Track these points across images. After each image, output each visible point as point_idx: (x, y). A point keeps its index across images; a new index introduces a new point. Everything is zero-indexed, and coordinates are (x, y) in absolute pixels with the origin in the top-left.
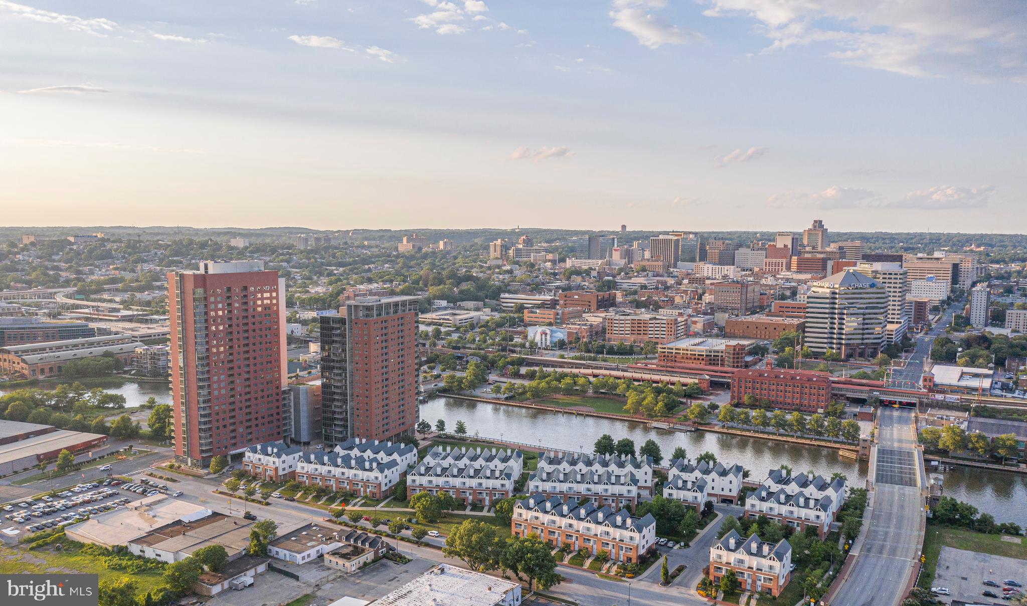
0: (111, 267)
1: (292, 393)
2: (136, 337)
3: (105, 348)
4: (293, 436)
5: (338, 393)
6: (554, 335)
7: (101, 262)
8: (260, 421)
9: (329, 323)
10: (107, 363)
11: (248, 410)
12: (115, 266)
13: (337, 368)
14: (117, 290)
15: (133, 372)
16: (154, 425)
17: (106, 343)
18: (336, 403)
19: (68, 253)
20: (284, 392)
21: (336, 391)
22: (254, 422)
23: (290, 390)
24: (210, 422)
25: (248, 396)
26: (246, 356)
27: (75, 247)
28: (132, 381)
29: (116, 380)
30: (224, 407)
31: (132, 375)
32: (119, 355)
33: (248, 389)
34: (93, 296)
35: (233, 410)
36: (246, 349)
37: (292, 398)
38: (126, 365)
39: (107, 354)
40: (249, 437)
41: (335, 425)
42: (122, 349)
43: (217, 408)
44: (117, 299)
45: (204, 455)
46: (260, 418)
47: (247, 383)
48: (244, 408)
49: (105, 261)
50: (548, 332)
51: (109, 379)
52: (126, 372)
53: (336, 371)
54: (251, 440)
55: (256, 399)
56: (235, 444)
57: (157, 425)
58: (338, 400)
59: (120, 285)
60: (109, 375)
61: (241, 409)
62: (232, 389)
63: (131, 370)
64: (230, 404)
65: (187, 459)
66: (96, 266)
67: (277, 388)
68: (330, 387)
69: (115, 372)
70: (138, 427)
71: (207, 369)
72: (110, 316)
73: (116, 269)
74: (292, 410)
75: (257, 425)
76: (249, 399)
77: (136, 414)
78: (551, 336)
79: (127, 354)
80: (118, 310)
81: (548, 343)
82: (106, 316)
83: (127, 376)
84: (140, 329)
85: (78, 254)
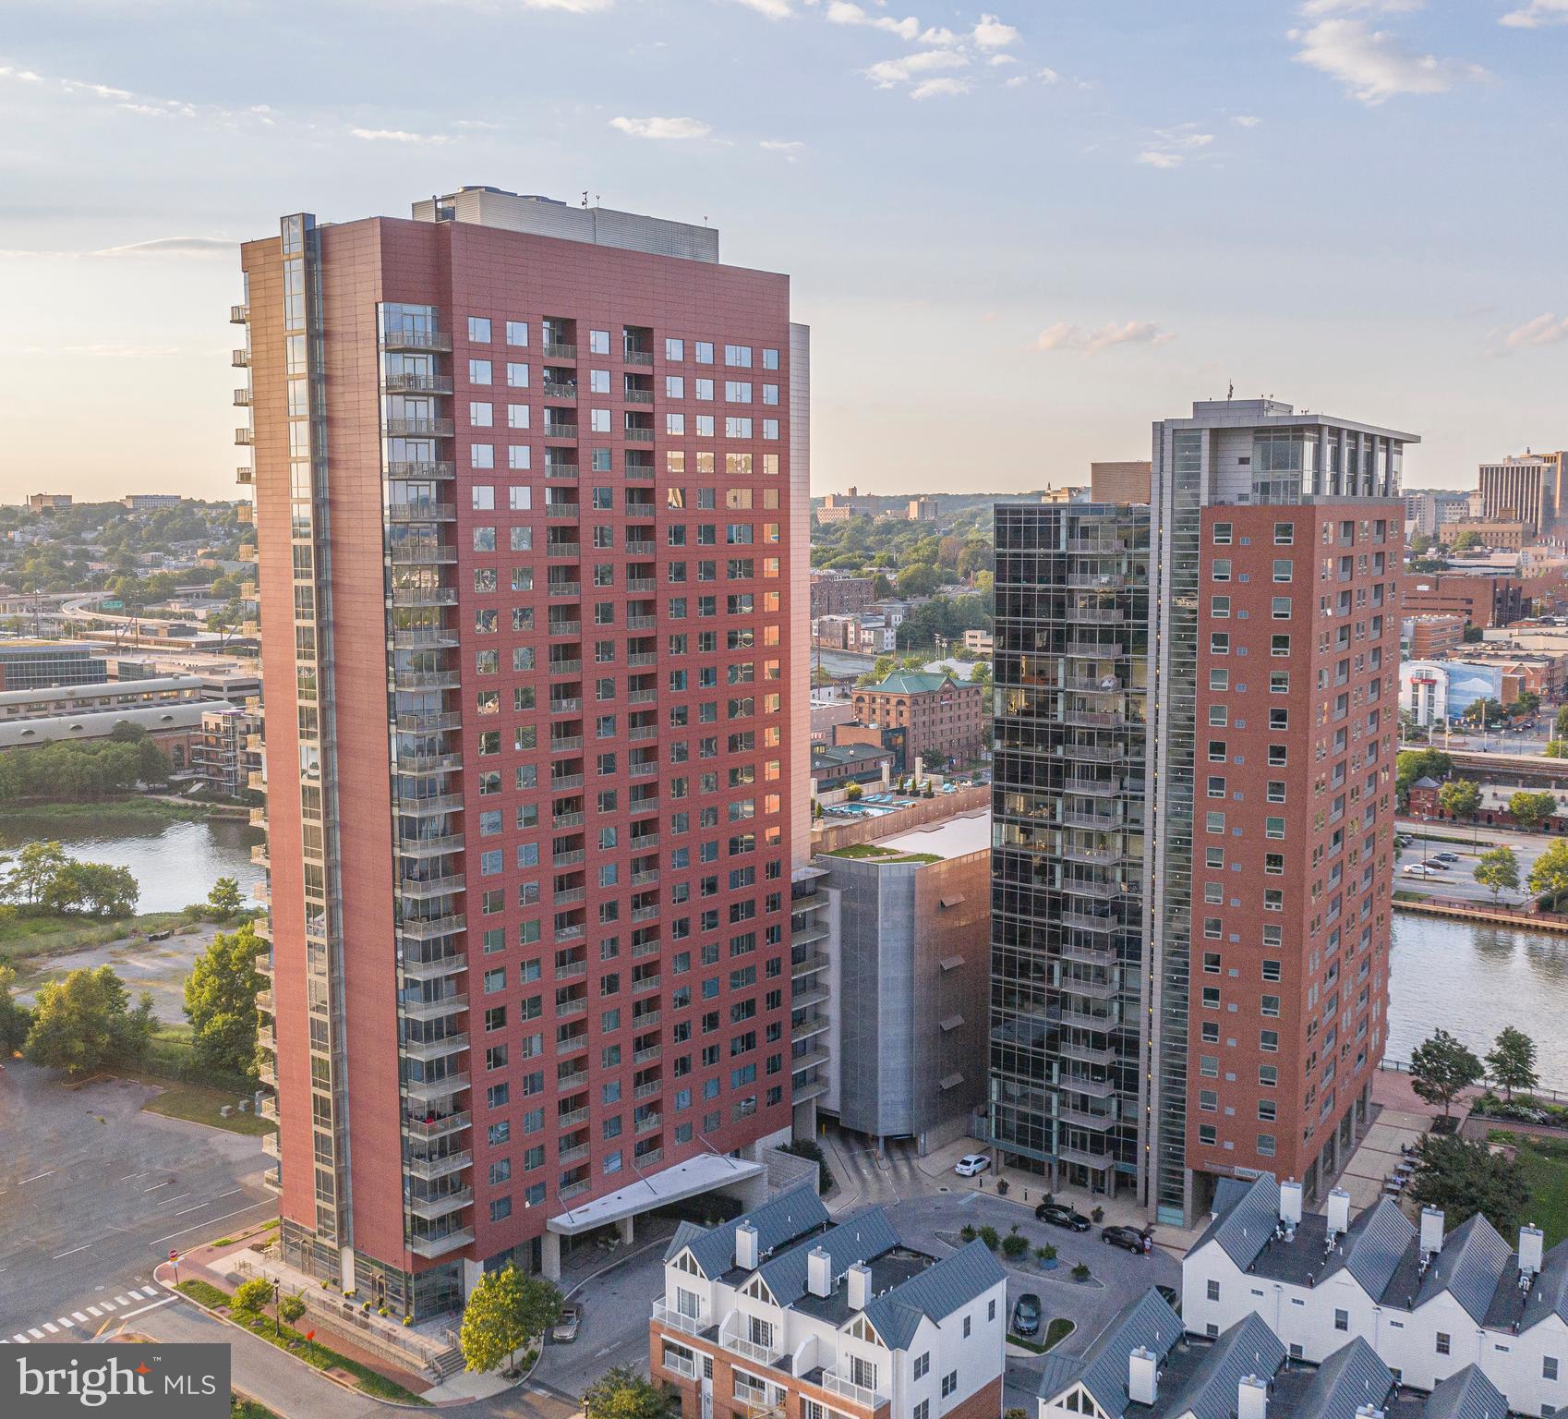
0: (200, 552)
1: (835, 895)
2: (220, 689)
3: (119, 715)
4: (833, 1103)
5: (1082, 905)
6: (1460, 685)
7: (183, 543)
8: (701, 1037)
9: (1049, 537)
10: (118, 757)
11: (644, 989)
12: (208, 550)
13: (1086, 772)
14: (206, 596)
15: (196, 787)
16: (206, 1016)
17: (128, 700)
18: (1073, 955)
19: (114, 526)
20: (800, 892)
21: (1077, 891)
22: (669, 1050)
23: (820, 880)
24: (458, 1064)
25: (644, 918)
26: (643, 701)
27: (131, 518)
28: (191, 816)
29: (140, 813)
30: (528, 977)
31: (192, 797)
32: (158, 736)
33: (644, 881)
34: (147, 609)
35: (575, 992)
36: (641, 664)
37: (833, 917)
38: (180, 766)
39: (124, 733)
40: (648, 1127)
41: (1064, 1064)
42: (169, 718)
43: (496, 983)
44: (201, 613)
45: (429, 1249)
46: (696, 1027)
47: (645, 845)
48: (626, 980)
49: (191, 542)
50: (1439, 676)
51: (117, 810)
52: (174, 788)
53: (1077, 789)
54: (654, 1142)
55: (683, 928)
56: (580, 1173)
57: (218, 1020)
58: (1083, 940)
59: (211, 587)
60: (123, 795)
61: (611, 984)
62: (571, 881)
63: (190, 782)
64: (562, 960)
65: (336, 1253)
66: (169, 552)
67: (774, 870)
68: (1044, 871)
69: (141, 786)
70: (143, 1023)
71: (447, 766)
72: (170, 644)
73: (210, 555)
74: (832, 978)
75: (683, 1065)
76: (651, 933)
77: (165, 947)
78: (1449, 691)
79: (183, 734)
80: (193, 632)
81: (1439, 712)
82: (161, 643)
83: (175, 800)
84: (233, 670)
85: (135, 527)
